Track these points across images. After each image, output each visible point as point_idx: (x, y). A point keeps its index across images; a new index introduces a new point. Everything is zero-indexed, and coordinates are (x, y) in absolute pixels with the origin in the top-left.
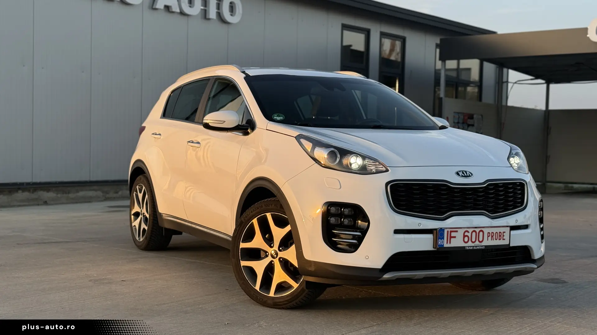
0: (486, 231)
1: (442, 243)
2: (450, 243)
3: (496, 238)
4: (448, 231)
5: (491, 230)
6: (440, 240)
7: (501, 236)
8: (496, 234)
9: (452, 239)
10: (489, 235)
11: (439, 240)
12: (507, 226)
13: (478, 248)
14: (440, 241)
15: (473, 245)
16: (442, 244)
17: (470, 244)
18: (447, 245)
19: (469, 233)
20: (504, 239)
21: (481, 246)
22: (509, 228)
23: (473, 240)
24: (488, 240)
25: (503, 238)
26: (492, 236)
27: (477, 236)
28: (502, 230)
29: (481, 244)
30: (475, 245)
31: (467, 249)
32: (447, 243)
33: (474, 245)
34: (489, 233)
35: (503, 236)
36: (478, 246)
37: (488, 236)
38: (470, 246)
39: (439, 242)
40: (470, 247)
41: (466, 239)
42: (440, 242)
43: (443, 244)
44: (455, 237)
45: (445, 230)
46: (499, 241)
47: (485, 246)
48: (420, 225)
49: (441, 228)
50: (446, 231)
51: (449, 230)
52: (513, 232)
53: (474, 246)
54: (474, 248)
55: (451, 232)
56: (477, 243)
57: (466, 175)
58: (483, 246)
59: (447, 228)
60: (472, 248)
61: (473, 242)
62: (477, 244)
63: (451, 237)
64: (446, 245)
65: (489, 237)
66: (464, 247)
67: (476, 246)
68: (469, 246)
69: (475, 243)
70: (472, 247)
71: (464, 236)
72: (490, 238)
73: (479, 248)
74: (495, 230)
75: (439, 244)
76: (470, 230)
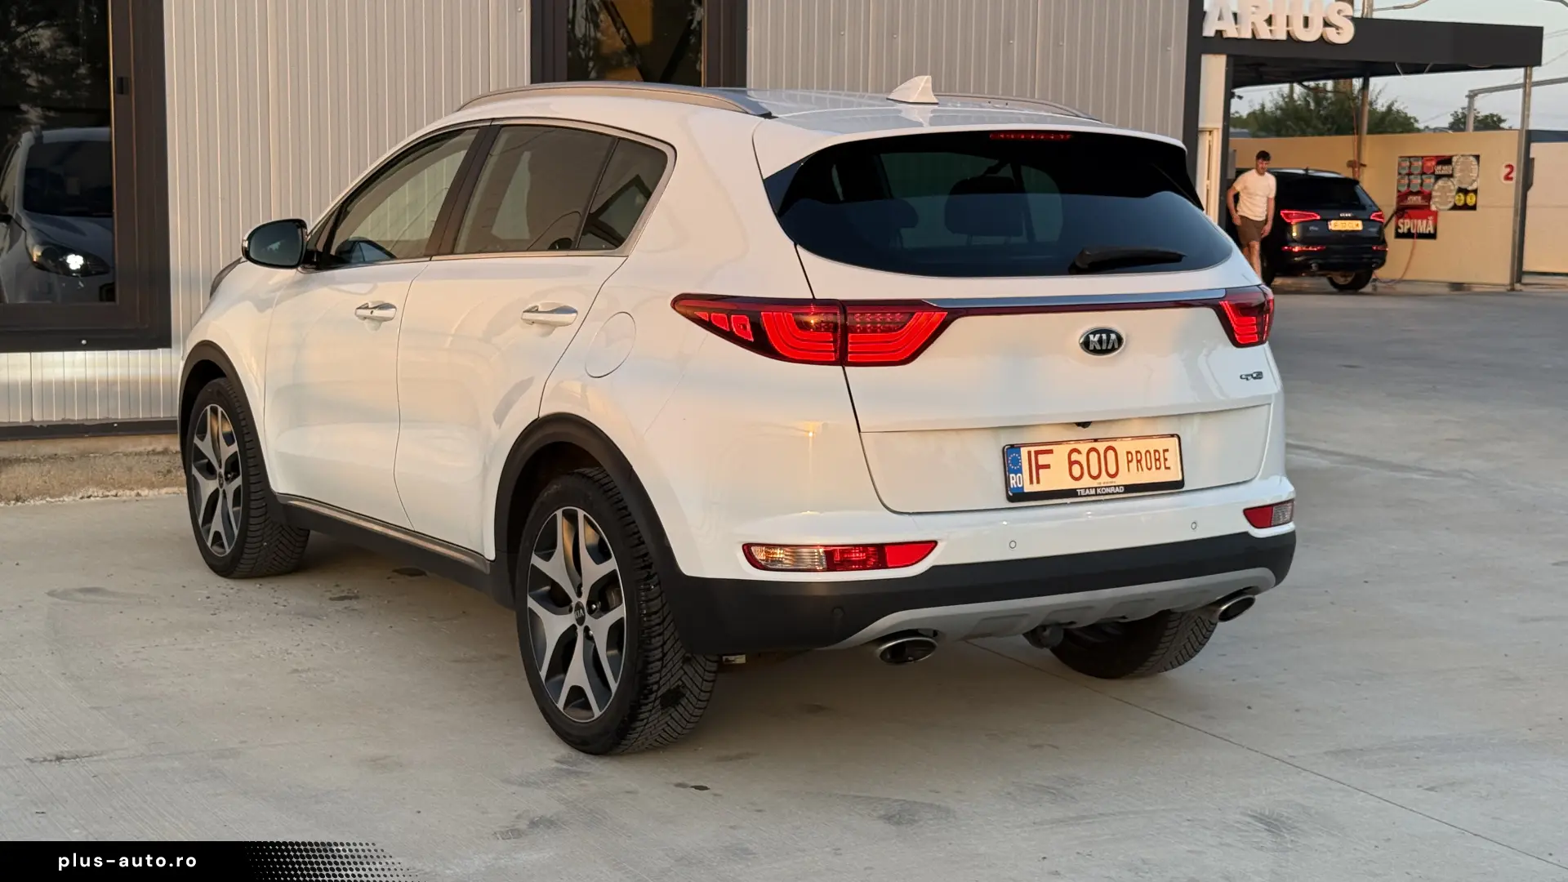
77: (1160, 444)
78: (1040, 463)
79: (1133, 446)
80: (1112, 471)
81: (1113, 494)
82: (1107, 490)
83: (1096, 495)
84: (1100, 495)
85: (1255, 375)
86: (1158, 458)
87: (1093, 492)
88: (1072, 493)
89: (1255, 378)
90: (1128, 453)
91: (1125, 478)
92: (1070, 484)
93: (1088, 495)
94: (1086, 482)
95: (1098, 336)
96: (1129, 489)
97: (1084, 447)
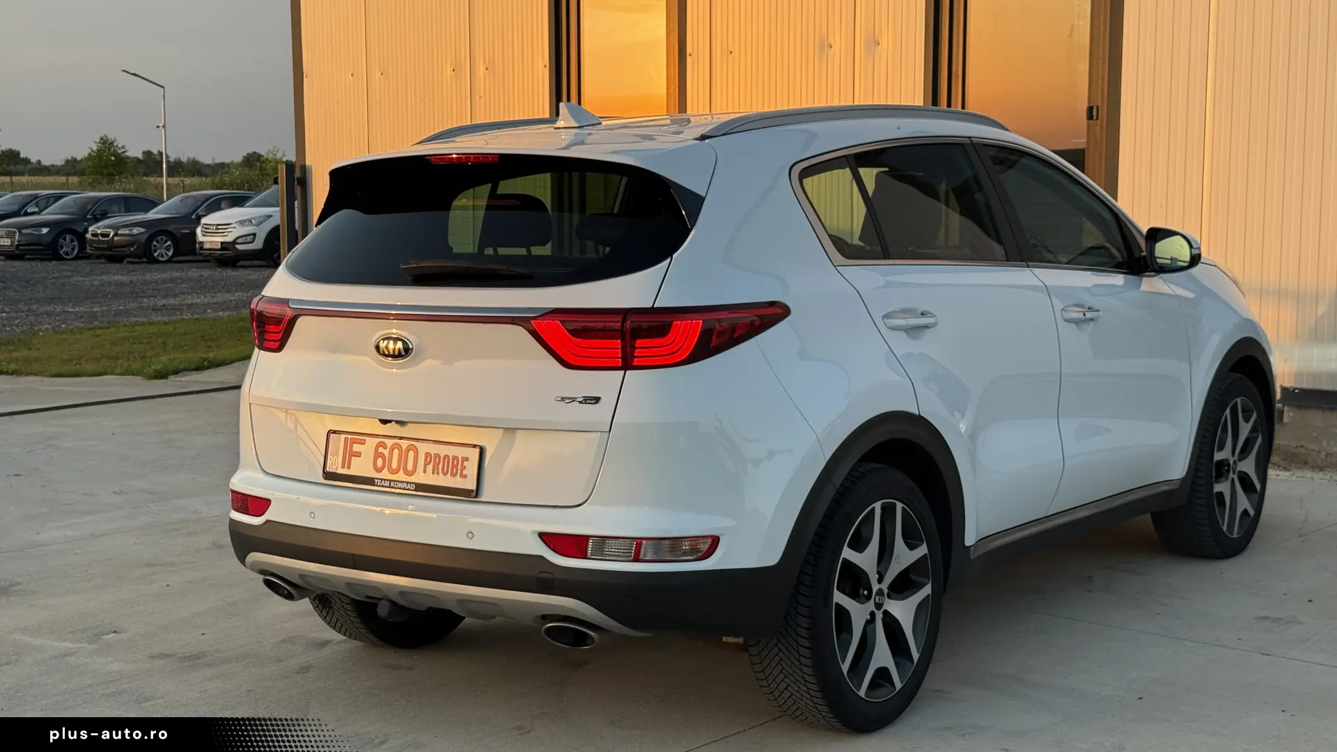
77: (460, 452)
78: (354, 449)
79: (434, 449)
80: (410, 467)
81: (404, 489)
82: (400, 485)
83: (389, 487)
84: (392, 488)
85: (581, 400)
86: (454, 466)
87: (387, 484)
88: (370, 481)
89: (581, 402)
90: (428, 455)
91: (422, 478)
92: (372, 474)
93: (382, 486)
94: (385, 474)
95: (386, 342)
96: (420, 487)
97: (389, 443)
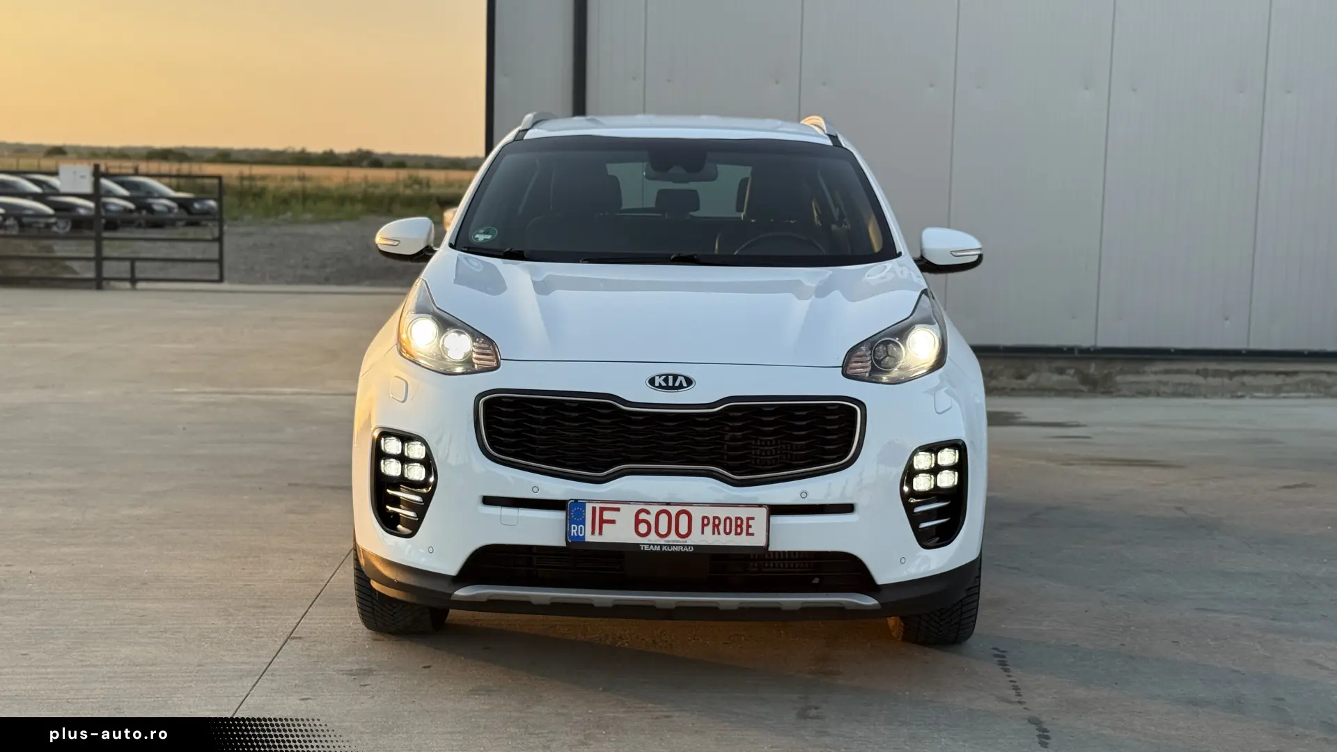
0: (697, 513)
1: (581, 533)
2: (601, 533)
3: (728, 531)
4: (594, 509)
5: (711, 512)
6: (575, 526)
7: (741, 526)
8: (728, 521)
9: (605, 526)
10: (706, 522)
11: (573, 526)
12: (760, 506)
13: (674, 549)
14: (574, 528)
15: (663, 543)
16: (581, 535)
17: (653, 538)
18: (593, 536)
19: (648, 516)
20: (752, 534)
21: (684, 546)
22: (764, 511)
23: (663, 530)
24: (703, 533)
25: (747, 530)
26: (716, 526)
27: (673, 523)
28: (744, 513)
29: (686, 542)
30: (669, 541)
31: (645, 549)
32: (593, 533)
33: (665, 541)
34: (706, 517)
35: (749, 526)
36: (676, 545)
37: (704, 525)
38: (654, 545)
39: (573, 531)
40: (652, 547)
41: (643, 528)
42: (575, 531)
43: (584, 536)
44: (613, 522)
45: (587, 504)
46: (737, 536)
47: (694, 546)
48: (535, 489)
49: (576, 501)
50: (589, 507)
51: (598, 506)
52: (777, 520)
53: (665, 545)
54: (664, 548)
55: (602, 510)
56: (673, 537)
57: (672, 382)
58: (688, 546)
59: (590, 501)
60: (658, 549)
61: (662, 536)
62: (674, 541)
63: (602, 521)
64: (589, 538)
65: (705, 528)
66: (638, 545)
67: (670, 546)
68: (650, 545)
69: (667, 539)
70: (659, 547)
71: (638, 522)
72: (709, 529)
73: (676, 549)
74: (722, 513)
75: (572, 535)
76: (654, 510)
